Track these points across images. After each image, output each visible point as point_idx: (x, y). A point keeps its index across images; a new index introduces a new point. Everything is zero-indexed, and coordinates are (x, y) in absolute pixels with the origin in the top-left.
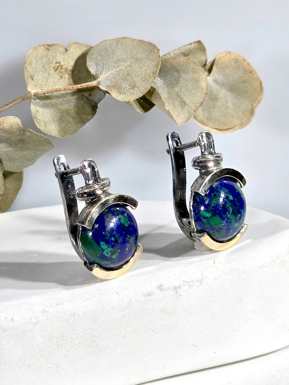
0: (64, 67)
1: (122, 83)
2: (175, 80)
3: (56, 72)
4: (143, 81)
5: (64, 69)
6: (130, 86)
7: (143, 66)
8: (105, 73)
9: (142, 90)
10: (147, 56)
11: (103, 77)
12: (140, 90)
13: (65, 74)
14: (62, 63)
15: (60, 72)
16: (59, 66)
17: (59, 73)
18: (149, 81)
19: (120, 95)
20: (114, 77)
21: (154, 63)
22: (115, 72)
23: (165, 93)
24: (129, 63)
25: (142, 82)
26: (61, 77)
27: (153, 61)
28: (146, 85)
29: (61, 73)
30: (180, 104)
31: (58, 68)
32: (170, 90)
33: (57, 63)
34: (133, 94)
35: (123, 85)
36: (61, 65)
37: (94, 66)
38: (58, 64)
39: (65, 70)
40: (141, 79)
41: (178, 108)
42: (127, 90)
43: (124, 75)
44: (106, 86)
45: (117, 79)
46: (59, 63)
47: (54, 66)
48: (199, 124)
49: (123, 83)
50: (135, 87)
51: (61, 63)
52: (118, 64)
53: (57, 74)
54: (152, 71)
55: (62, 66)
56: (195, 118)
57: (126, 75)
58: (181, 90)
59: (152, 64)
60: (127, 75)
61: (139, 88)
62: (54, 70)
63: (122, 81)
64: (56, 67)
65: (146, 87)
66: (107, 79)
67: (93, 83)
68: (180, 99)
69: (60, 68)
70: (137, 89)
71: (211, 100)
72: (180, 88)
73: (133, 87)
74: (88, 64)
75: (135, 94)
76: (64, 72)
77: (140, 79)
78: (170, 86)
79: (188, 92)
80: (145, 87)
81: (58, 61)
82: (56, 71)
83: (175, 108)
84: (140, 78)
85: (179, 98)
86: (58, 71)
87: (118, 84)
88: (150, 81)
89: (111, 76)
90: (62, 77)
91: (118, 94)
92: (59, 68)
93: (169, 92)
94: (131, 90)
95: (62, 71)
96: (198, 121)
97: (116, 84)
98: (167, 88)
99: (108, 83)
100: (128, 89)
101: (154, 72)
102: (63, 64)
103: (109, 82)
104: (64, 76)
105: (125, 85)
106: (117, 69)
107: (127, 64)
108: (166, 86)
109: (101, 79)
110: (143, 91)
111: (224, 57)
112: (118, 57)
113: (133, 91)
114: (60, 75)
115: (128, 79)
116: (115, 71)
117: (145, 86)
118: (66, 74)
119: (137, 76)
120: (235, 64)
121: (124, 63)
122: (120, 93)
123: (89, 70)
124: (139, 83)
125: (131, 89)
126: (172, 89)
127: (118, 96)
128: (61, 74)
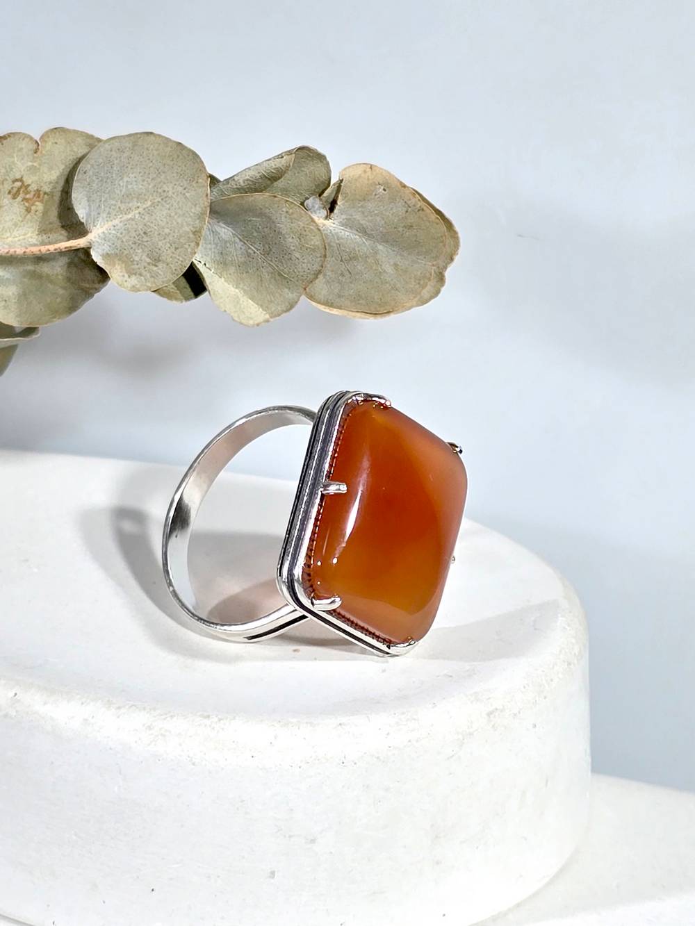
0: (33, 187)
1: (134, 250)
2: (256, 230)
3: (17, 200)
4: (176, 249)
5: (32, 193)
6: (150, 258)
7: (176, 214)
8: (103, 224)
9: (174, 269)
10: (185, 189)
11: (98, 234)
12: (171, 268)
13: (37, 203)
14: (28, 180)
15: (25, 199)
16: (21, 187)
17: (22, 201)
18: (187, 249)
19: (129, 277)
20: (118, 235)
21: (197, 208)
22: (121, 224)
23: (239, 252)
24: (149, 203)
25: (173, 250)
26: (27, 210)
27: (195, 205)
28: (181, 259)
29: (27, 202)
30: (272, 278)
31: (19, 190)
32: (250, 248)
33: (14, 182)
34: (157, 276)
35: (136, 255)
36: (26, 184)
37: (84, 201)
38: (18, 184)
39: (34, 195)
40: (171, 245)
41: (268, 284)
42: (145, 268)
43: (137, 233)
44: (103, 255)
45: (124, 240)
46: (21, 180)
47: (10, 188)
48: (322, 307)
49: (137, 251)
50: (160, 261)
51: (24, 179)
52: (129, 203)
53: (19, 203)
54: (192, 229)
55: (29, 185)
56: (311, 297)
57: (142, 233)
58: (271, 250)
59: (193, 210)
60: (145, 233)
61: (167, 265)
62: (10, 196)
63: (133, 246)
64: (15, 190)
65: (182, 261)
66: (105, 238)
67: (81, 243)
68: (270, 268)
69: (23, 191)
70: (165, 265)
71: (341, 261)
72: (267, 247)
73: (156, 260)
74: (73, 195)
75: (160, 275)
76: (33, 198)
77: (169, 245)
78: (247, 241)
79: (286, 254)
80: (180, 262)
81: (18, 177)
82: (14, 198)
83: (263, 285)
84: (169, 243)
85: (267, 265)
86: (19, 199)
87: (126, 252)
88: (189, 250)
89: (114, 232)
90: (31, 209)
91: (126, 275)
92: (21, 192)
93: (247, 251)
94: (153, 267)
95: (28, 196)
96: (319, 303)
97: (123, 253)
98: (242, 243)
99: (106, 248)
100: (146, 265)
101: (196, 231)
102: (30, 183)
103: (110, 246)
104: (33, 208)
105: (140, 256)
106: (126, 217)
107: (145, 206)
108: (241, 240)
109: (95, 237)
110: (176, 270)
111: (360, 177)
112: (130, 187)
113: (155, 268)
114: (26, 207)
115: (145, 244)
116: (121, 222)
117: (179, 259)
118: (38, 201)
119: (163, 238)
120: (383, 192)
121: (139, 204)
122: (131, 273)
123: (77, 212)
124: (167, 254)
125: (153, 265)
126: (252, 248)
127: (126, 281)
128: (27, 204)
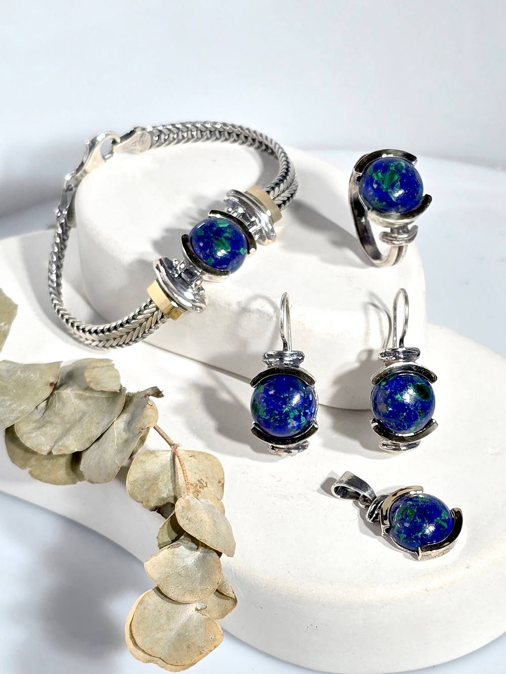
5: (200, 489)
6: (191, 517)
10: (221, 545)
24: (213, 528)
27: (216, 546)
29: (195, 486)
38: (205, 485)
51: (207, 488)
53: (196, 482)
55: (203, 489)
59: (214, 544)
62: (200, 479)
64: (202, 482)
68: (171, 574)
70: (188, 523)
73: (190, 520)
75: (183, 520)
78: (185, 568)
80: (190, 530)
81: (208, 485)
92: (201, 485)
95: (198, 487)
98: (183, 566)
110: (186, 527)
114: (193, 484)
115: (197, 518)
118: (195, 491)
119: (201, 526)
120: (210, 638)
124: (194, 526)
125: (187, 518)
126: (182, 570)
127: (180, 504)
